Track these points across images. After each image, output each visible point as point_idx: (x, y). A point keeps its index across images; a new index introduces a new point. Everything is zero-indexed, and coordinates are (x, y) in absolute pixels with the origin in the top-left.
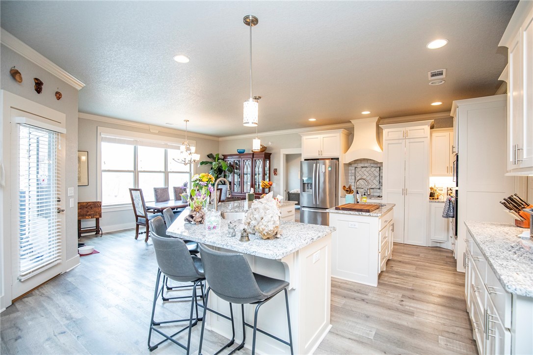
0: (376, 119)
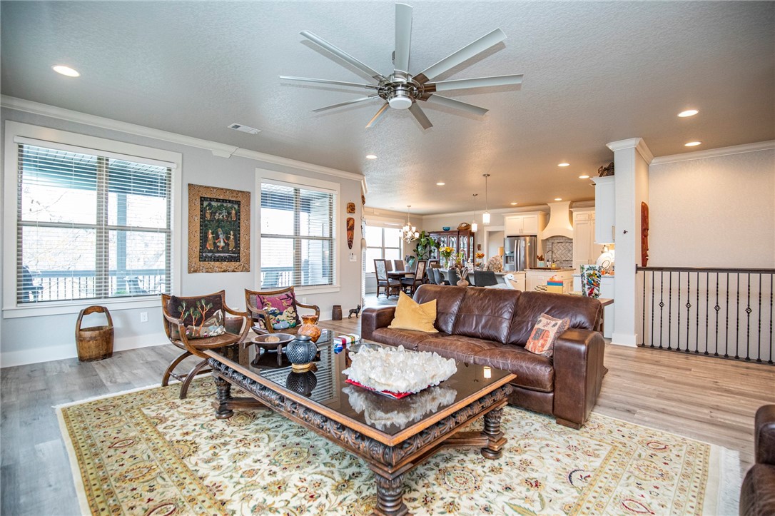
0: (569, 203)
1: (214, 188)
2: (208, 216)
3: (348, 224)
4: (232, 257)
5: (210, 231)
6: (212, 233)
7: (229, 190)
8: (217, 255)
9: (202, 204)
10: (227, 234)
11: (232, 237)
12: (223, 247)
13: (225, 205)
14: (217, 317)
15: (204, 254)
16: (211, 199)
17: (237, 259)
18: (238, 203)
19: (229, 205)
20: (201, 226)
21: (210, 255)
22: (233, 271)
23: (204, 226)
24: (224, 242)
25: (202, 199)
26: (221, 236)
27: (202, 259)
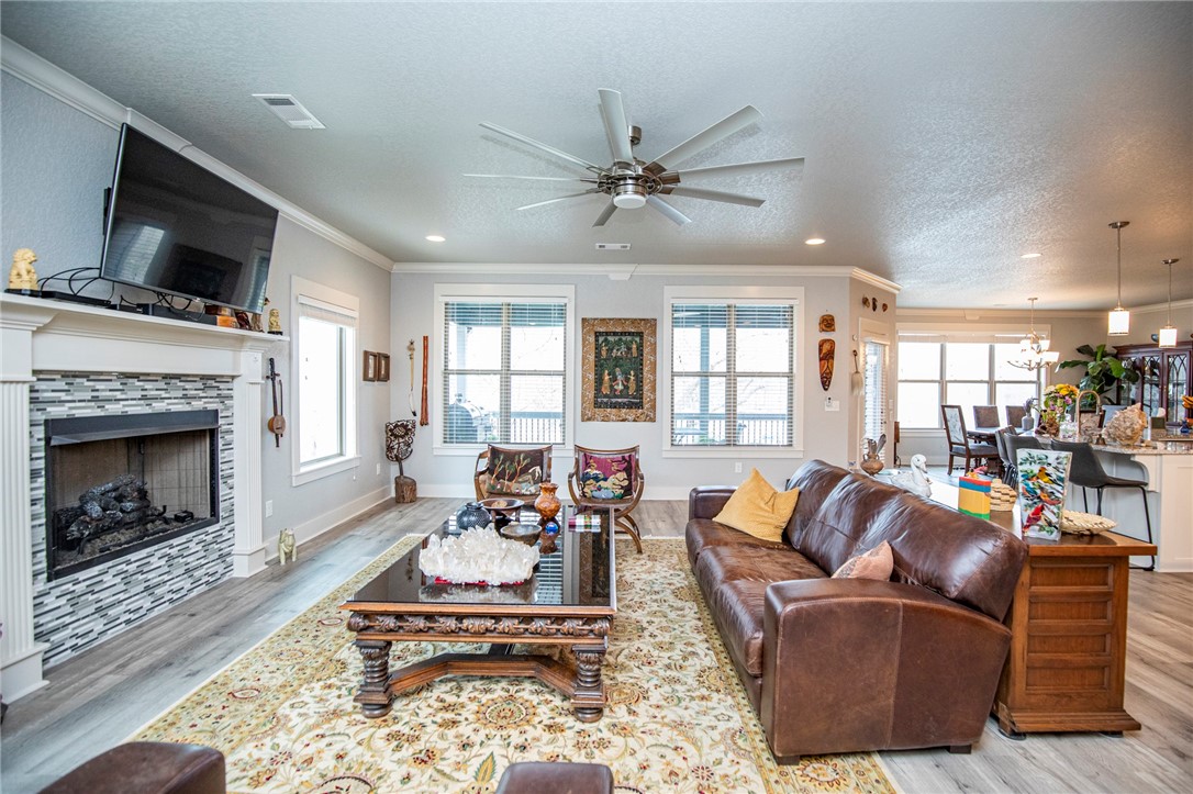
1: (610, 319)
2: (604, 353)
3: (820, 350)
4: (633, 403)
5: (607, 372)
6: (609, 374)
7: (628, 319)
8: (614, 400)
9: (597, 341)
10: (626, 374)
11: (632, 378)
12: (621, 391)
13: (624, 338)
14: (533, 474)
15: (599, 400)
16: (607, 334)
17: (639, 405)
18: (640, 335)
19: (629, 338)
20: (596, 366)
21: (605, 400)
22: (635, 421)
23: (599, 366)
24: (623, 384)
25: (597, 335)
26: (619, 377)
27: (597, 405)
